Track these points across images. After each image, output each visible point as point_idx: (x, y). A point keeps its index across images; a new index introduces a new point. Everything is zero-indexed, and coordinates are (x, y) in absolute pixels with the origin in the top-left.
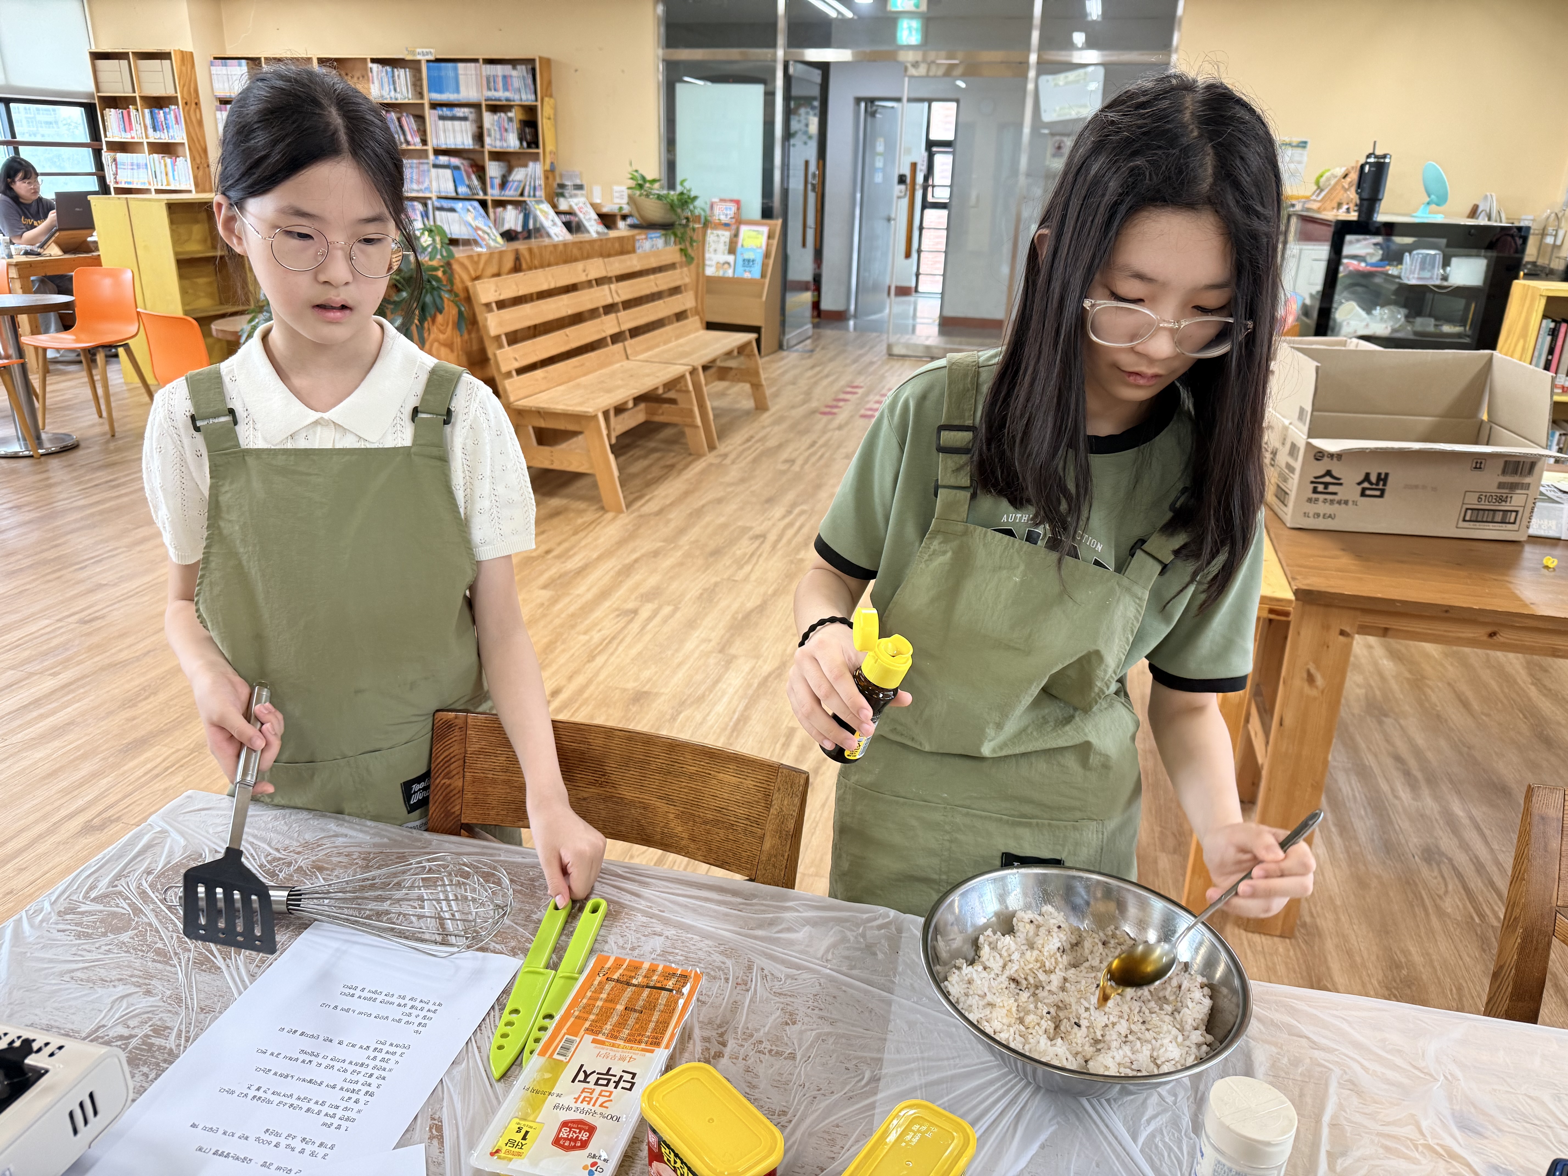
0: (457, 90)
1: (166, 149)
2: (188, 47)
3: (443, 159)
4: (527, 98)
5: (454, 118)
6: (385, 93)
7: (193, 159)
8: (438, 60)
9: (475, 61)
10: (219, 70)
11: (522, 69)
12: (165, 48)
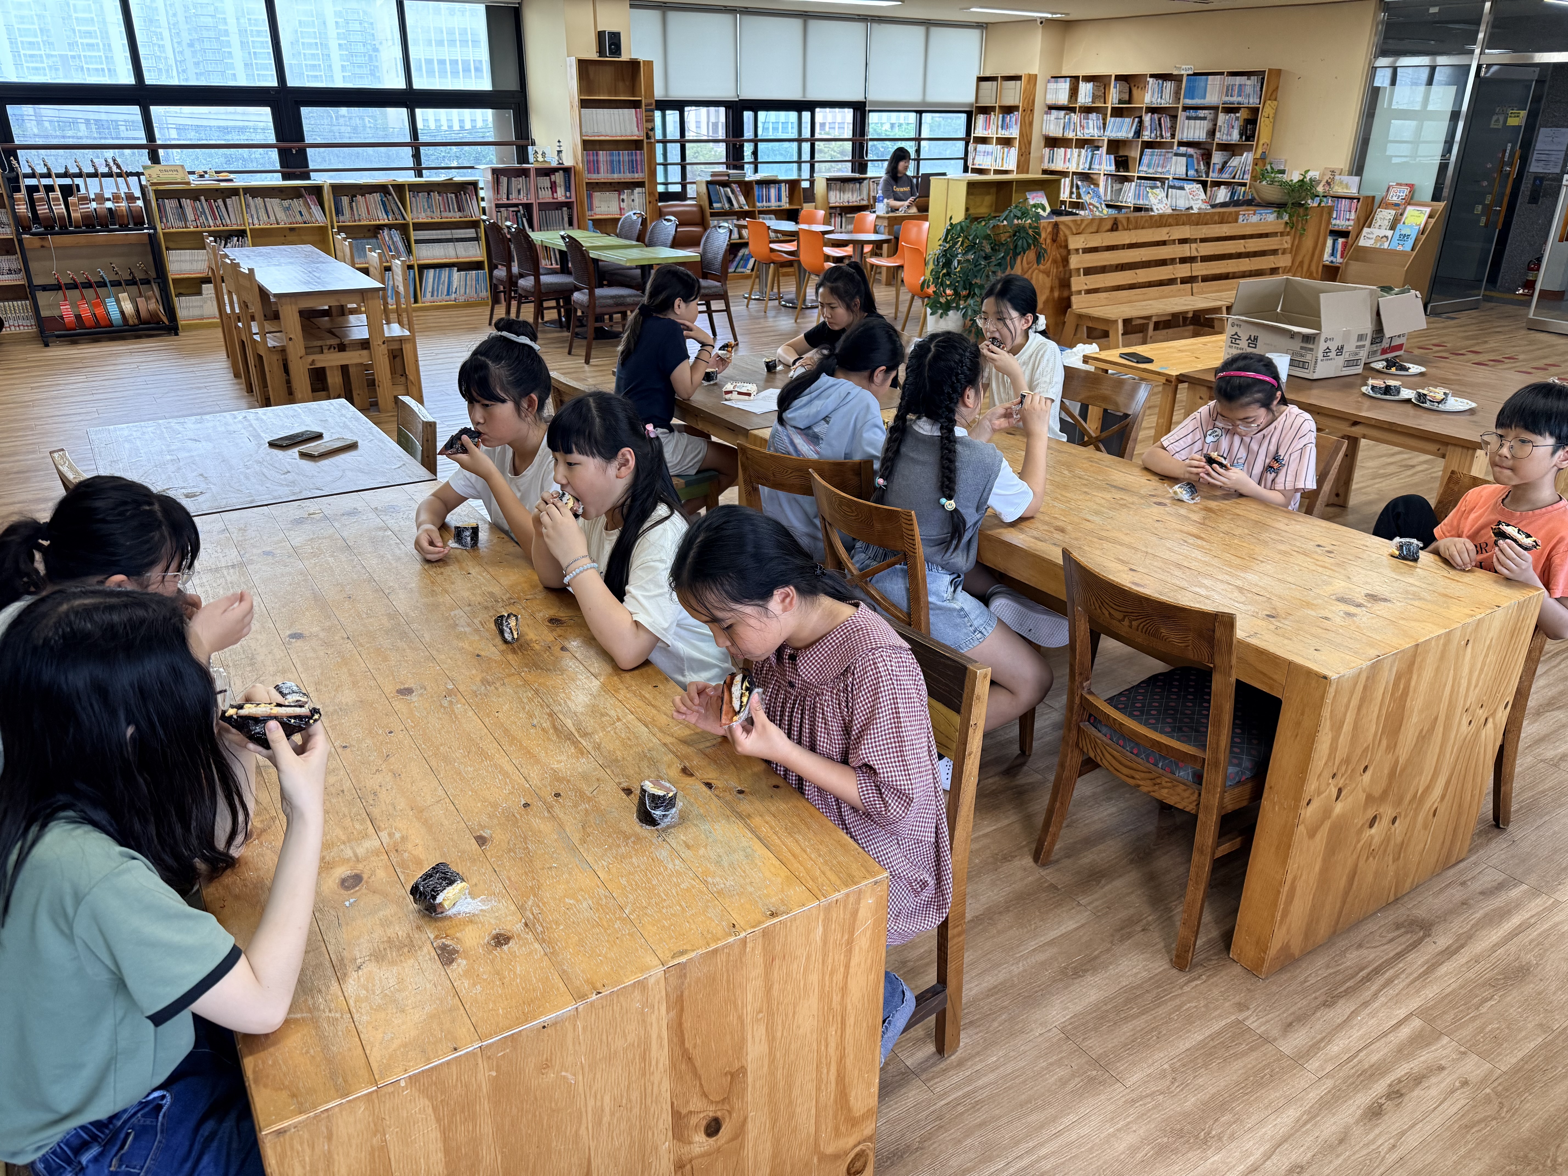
0: (1204, 97)
1: (1006, 142)
2: (1035, 70)
3: (1183, 149)
4: (1253, 101)
5: (1197, 118)
6: (1154, 100)
7: (1020, 148)
8: (1195, 74)
9: (1222, 74)
10: (1052, 86)
11: (1254, 79)
12: (1019, 73)
